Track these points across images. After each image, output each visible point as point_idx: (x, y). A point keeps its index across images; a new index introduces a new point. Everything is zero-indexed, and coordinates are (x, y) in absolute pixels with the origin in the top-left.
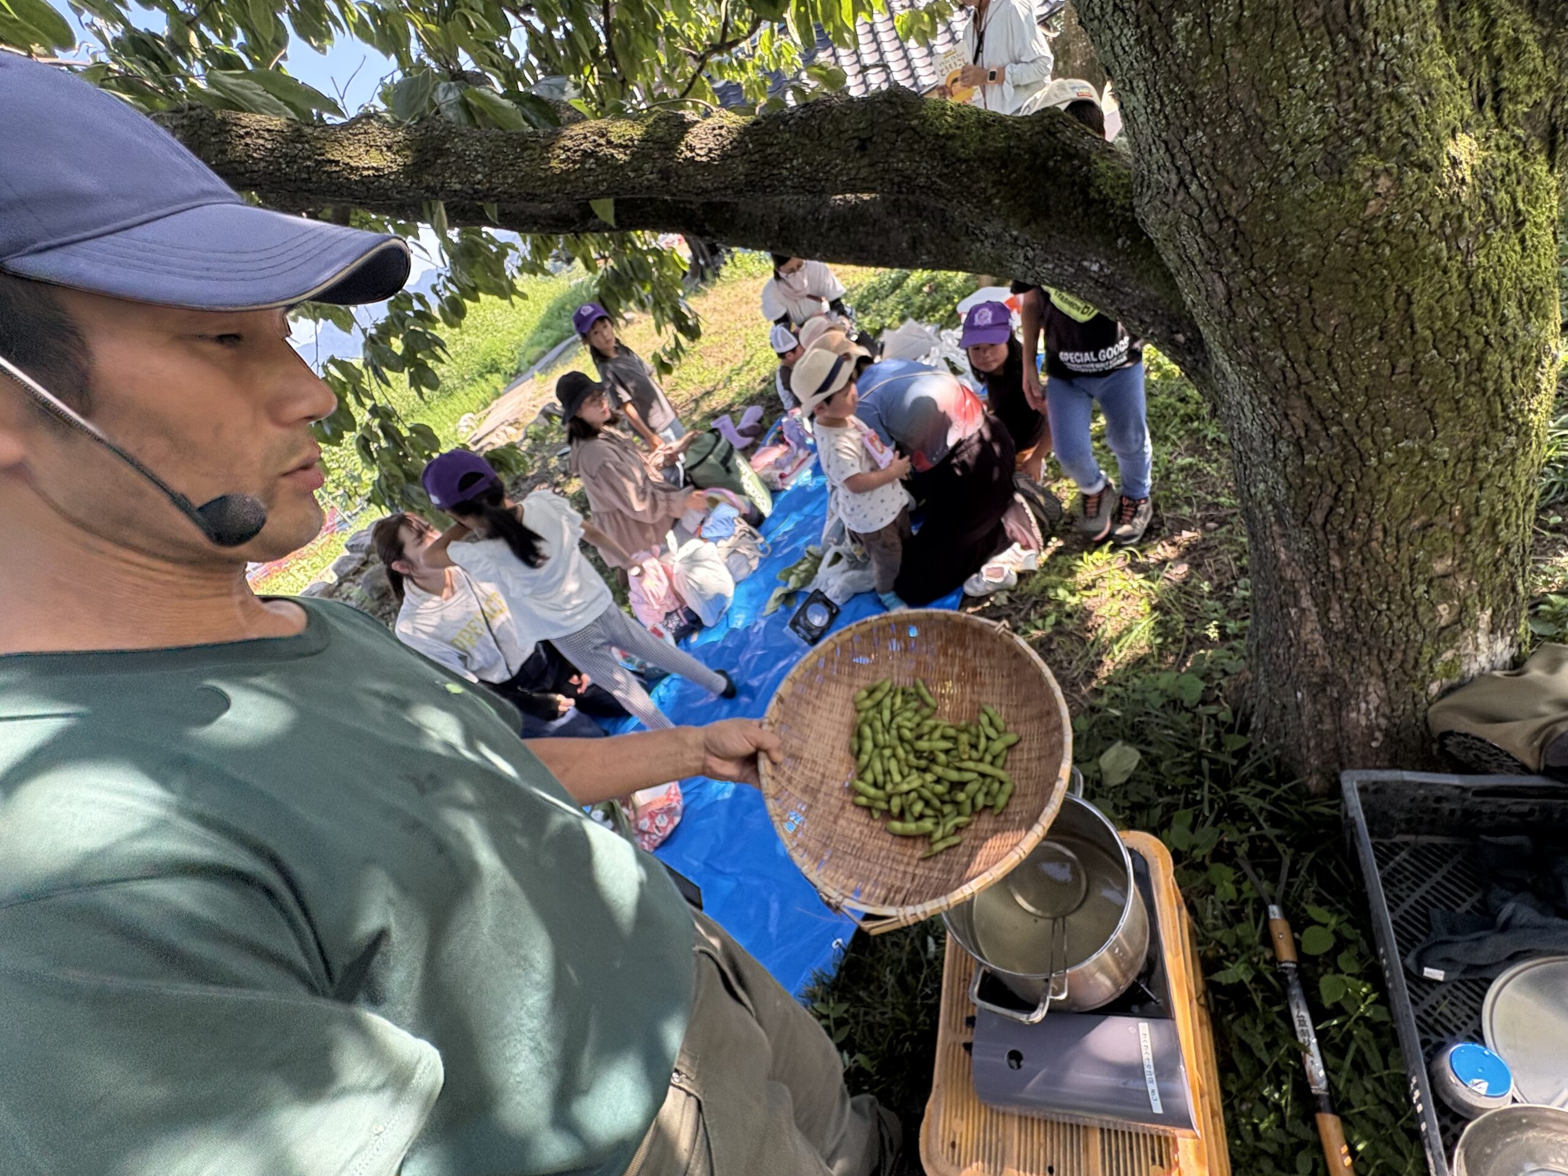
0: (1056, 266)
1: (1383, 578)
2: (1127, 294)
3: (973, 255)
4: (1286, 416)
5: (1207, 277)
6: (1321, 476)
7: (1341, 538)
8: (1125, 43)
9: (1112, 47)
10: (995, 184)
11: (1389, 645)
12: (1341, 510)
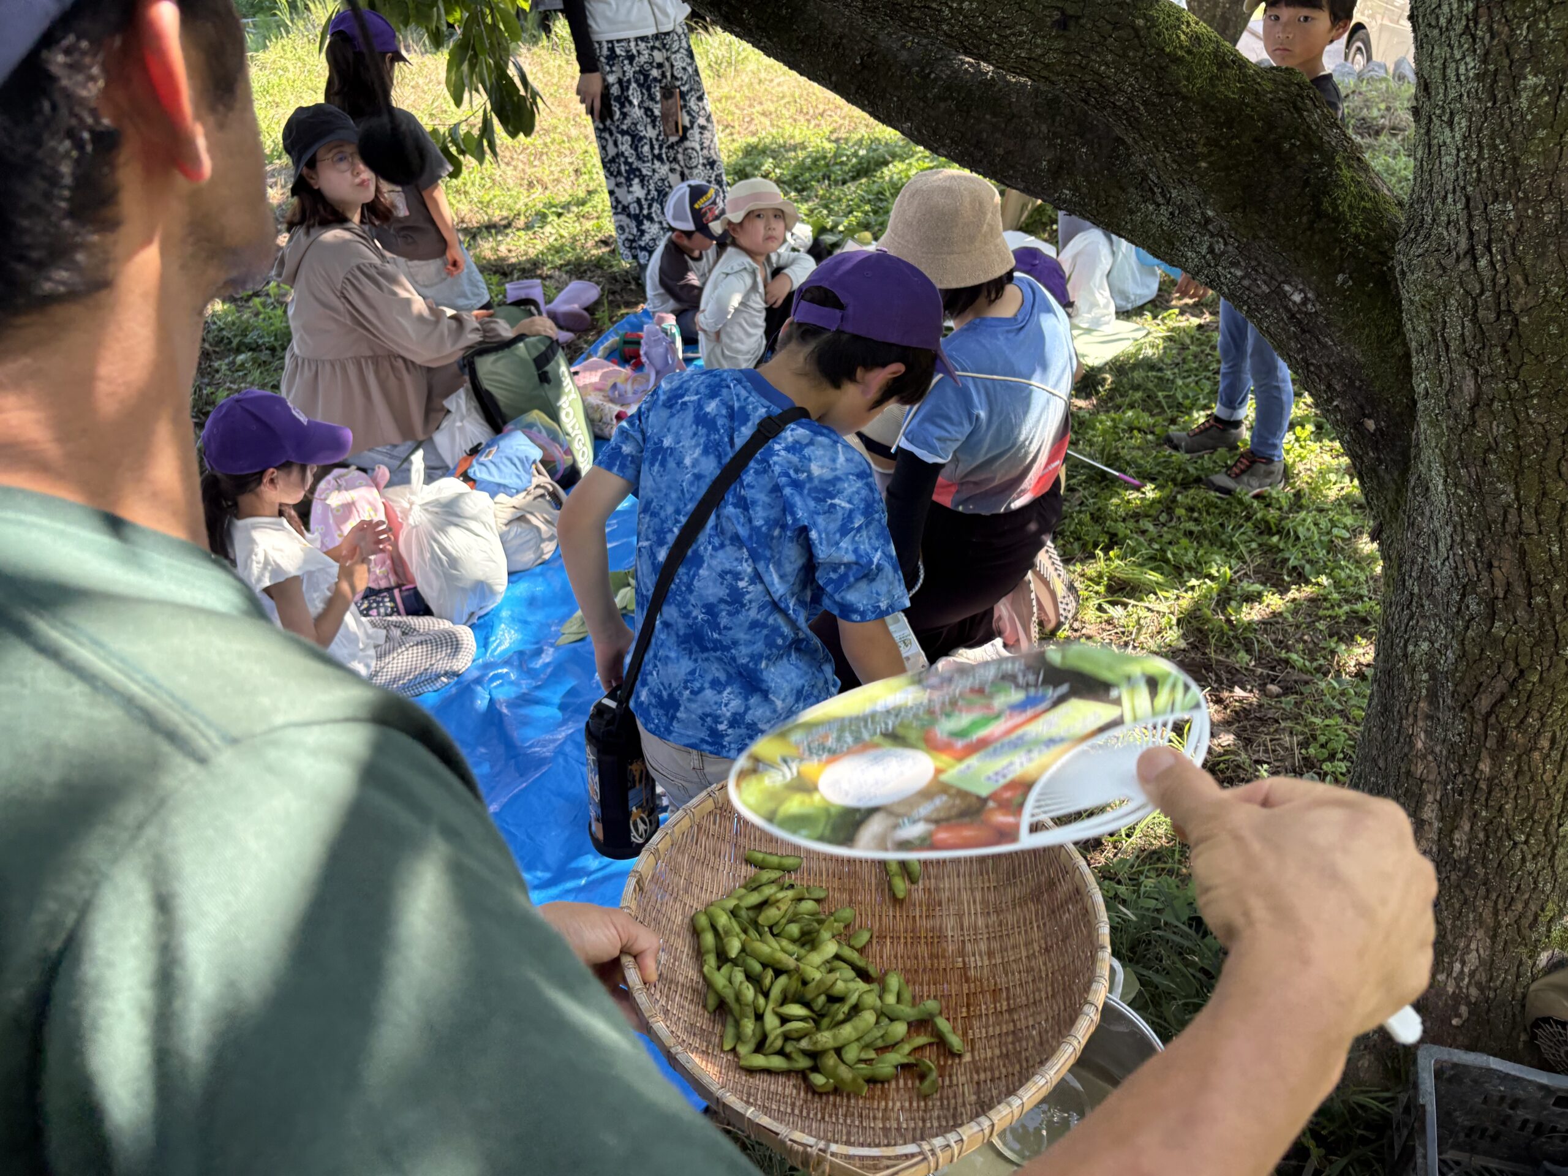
0: (1247, 276)
1: (1532, 801)
2: (1324, 346)
3: (1138, 217)
4: (1490, 566)
5: (1458, 369)
6: (1506, 652)
7: (1502, 738)
8: (1462, 70)
9: (1445, 67)
10: (1210, 142)
11: (1512, 890)
12: (1514, 702)
